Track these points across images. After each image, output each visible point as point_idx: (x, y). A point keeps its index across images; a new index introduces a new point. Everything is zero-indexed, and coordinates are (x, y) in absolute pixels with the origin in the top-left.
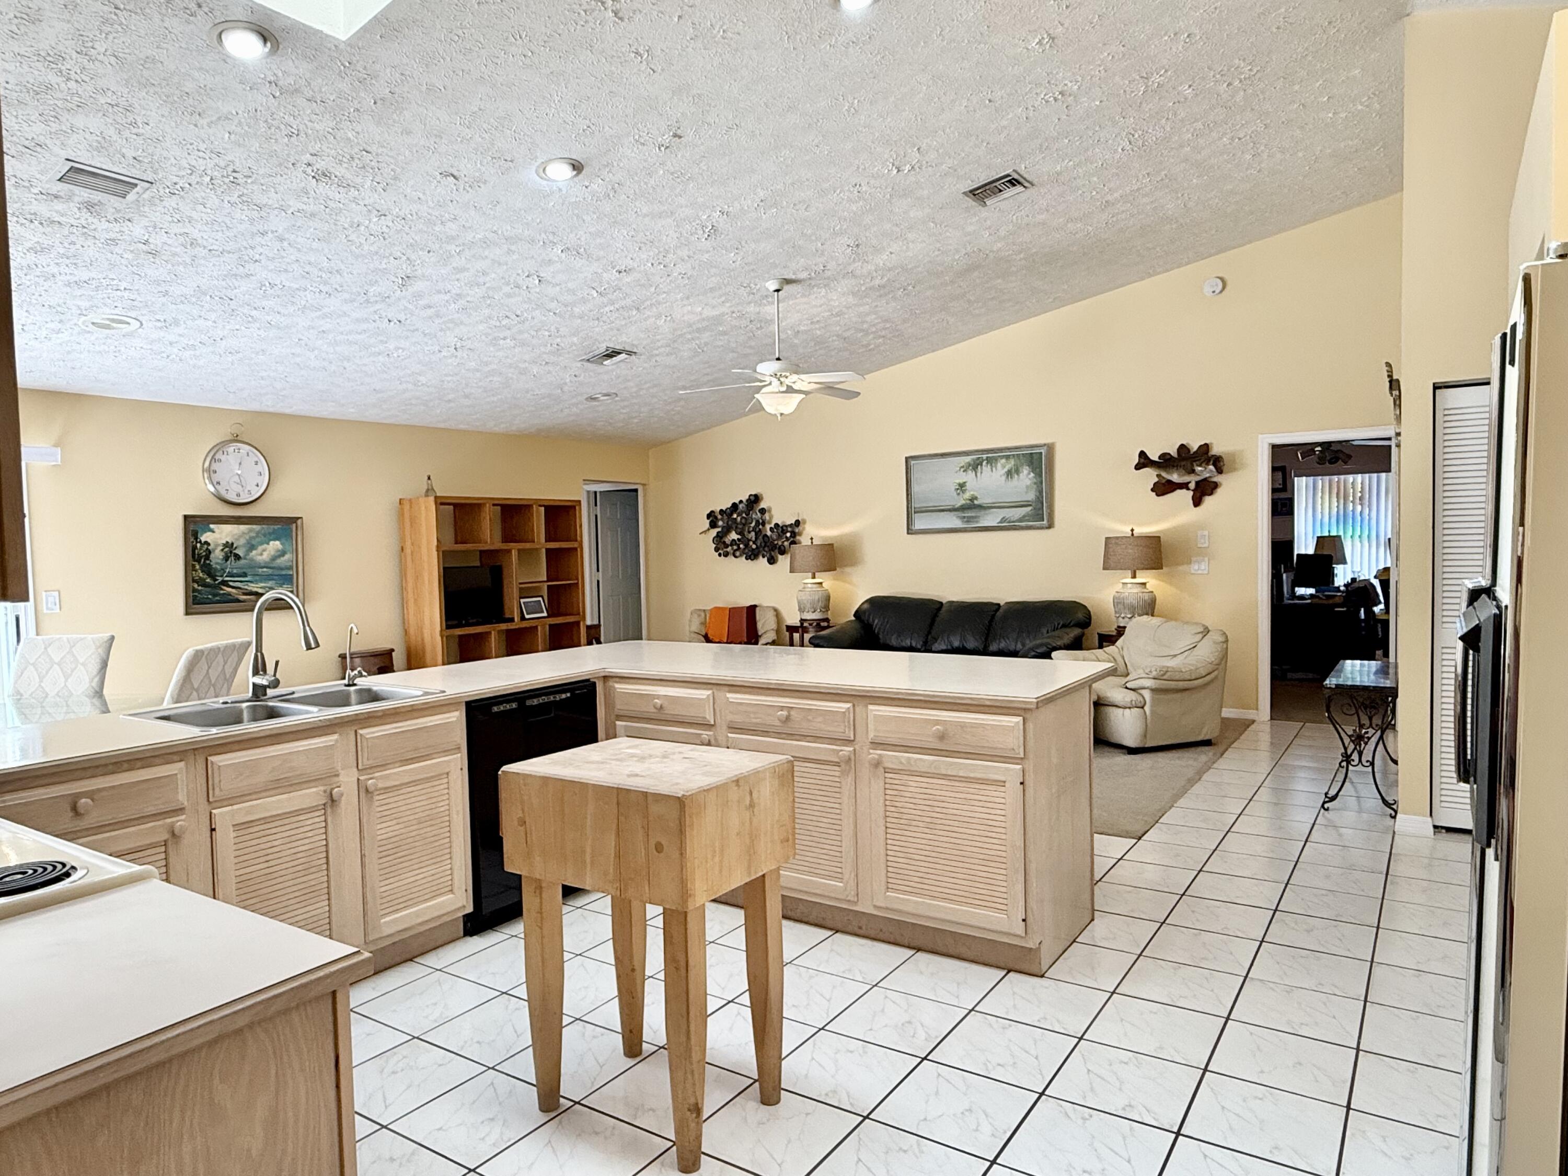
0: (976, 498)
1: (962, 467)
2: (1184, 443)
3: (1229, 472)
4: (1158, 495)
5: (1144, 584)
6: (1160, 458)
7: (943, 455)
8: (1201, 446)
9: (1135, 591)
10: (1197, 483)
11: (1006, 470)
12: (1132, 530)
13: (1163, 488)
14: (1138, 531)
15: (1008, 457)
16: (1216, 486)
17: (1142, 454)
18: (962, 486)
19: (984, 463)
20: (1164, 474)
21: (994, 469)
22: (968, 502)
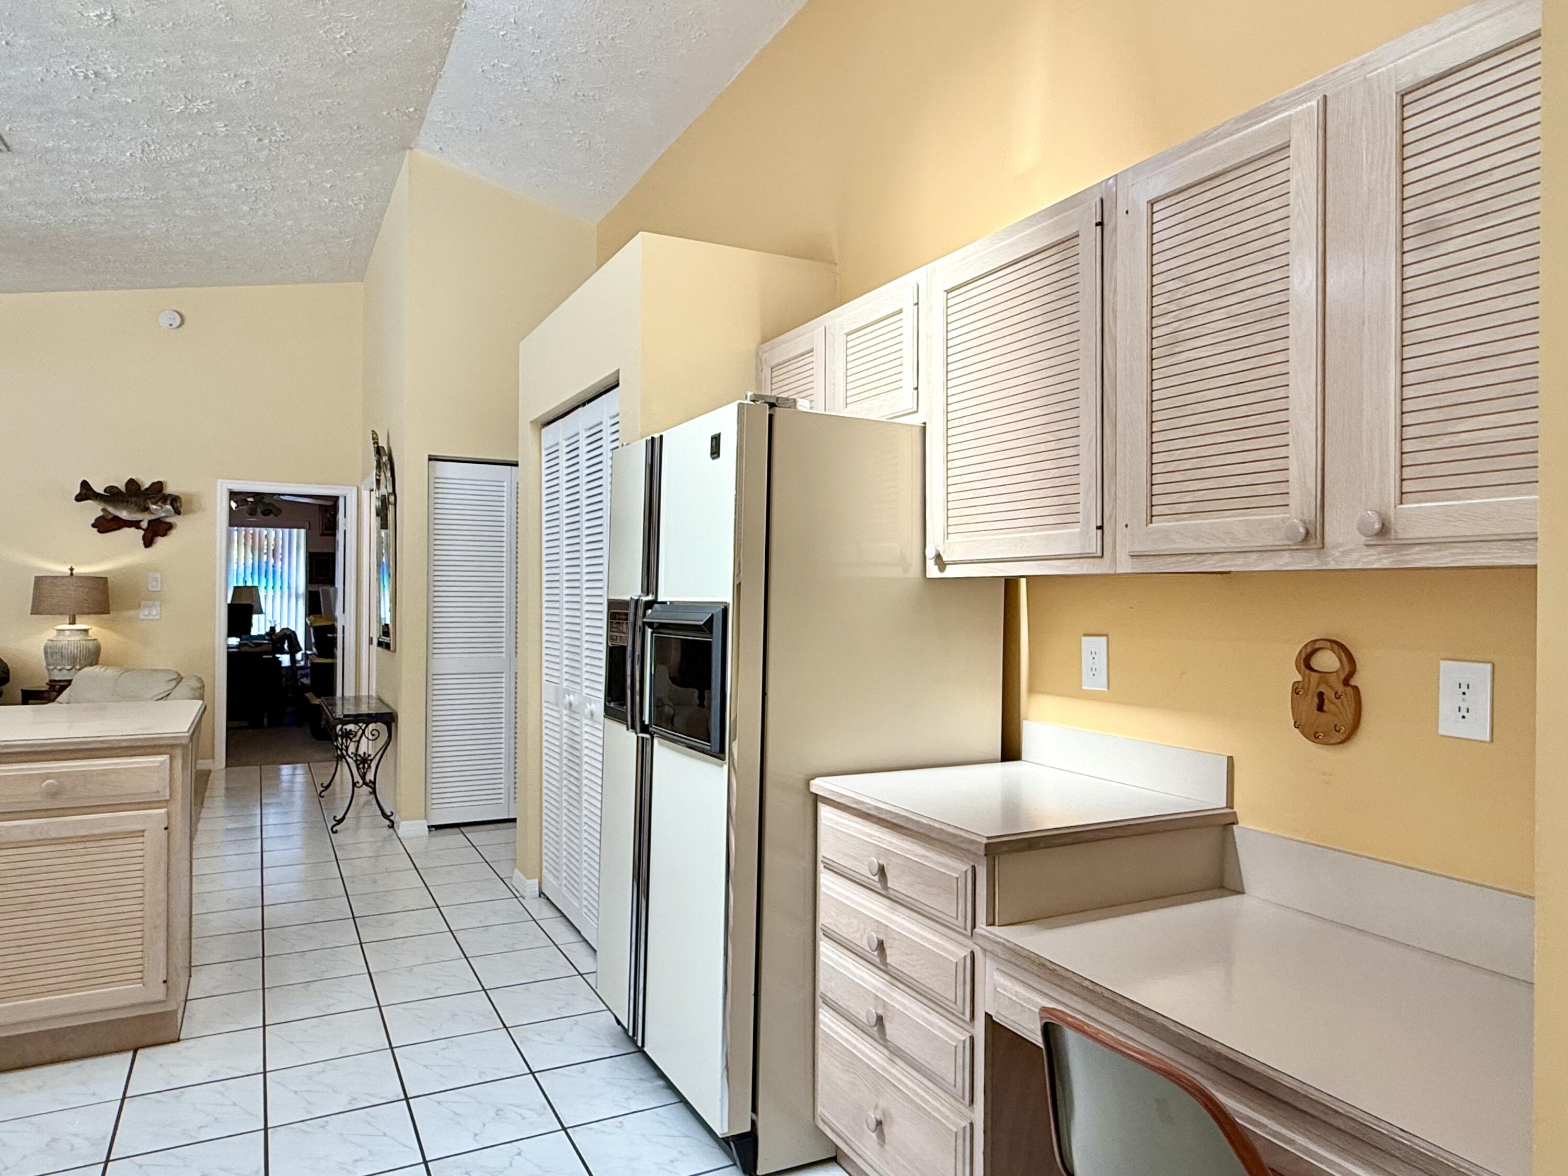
2: (133, 477)
3: (186, 513)
4: (100, 531)
5: (86, 631)
6: (105, 491)
8: (153, 484)
9: (77, 638)
10: (150, 522)
12: (72, 569)
13: (105, 525)
14: (79, 570)
16: (170, 527)
17: (85, 485)
20: (110, 509)
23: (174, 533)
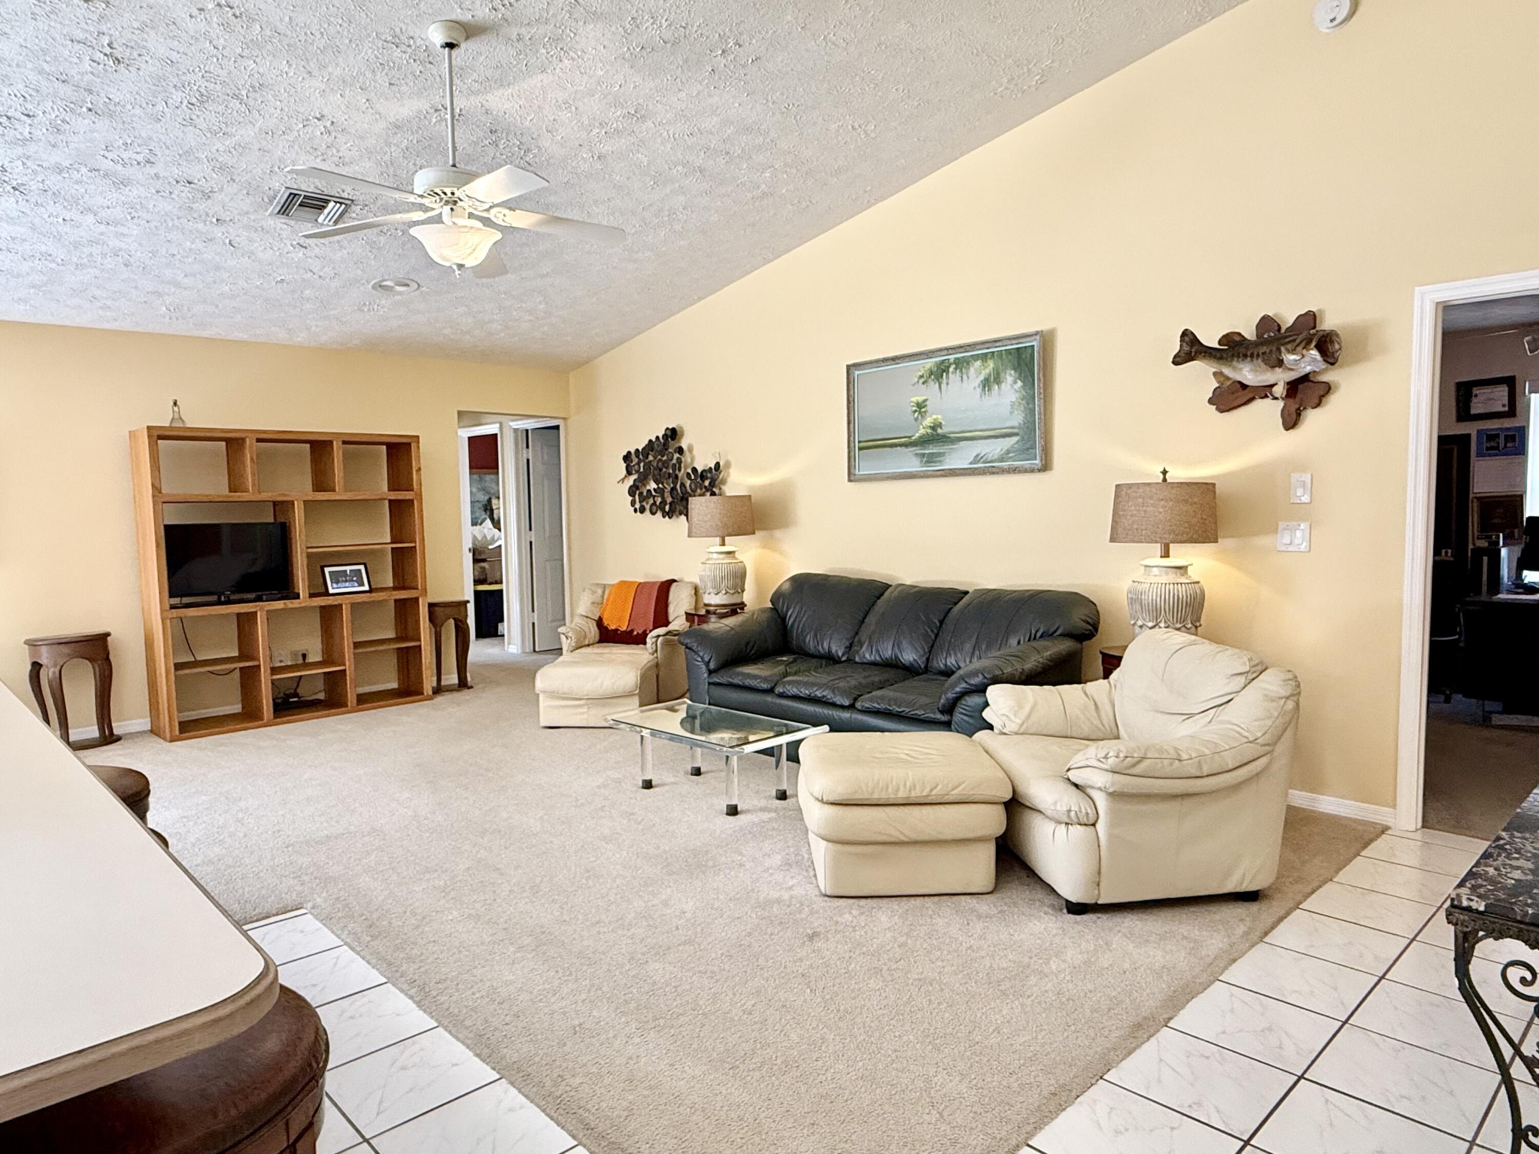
0: (940, 425)
1: (922, 377)
3: (1351, 363)
4: (1222, 411)
5: (1184, 568)
6: (1220, 343)
7: (895, 359)
8: (1300, 317)
9: (1164, 579)
10: (1290, 385)
11: (982, 377)
12: (1165, 472)
13: (1229, 398)
14: (1177, 474)
15: (984, 357)
16: (1328, 389)
17: (1188, 338)
18: (920, 406)
19: (951, 369)
21: (965, 377)
22: (929, 431)
23: (1334, 401)
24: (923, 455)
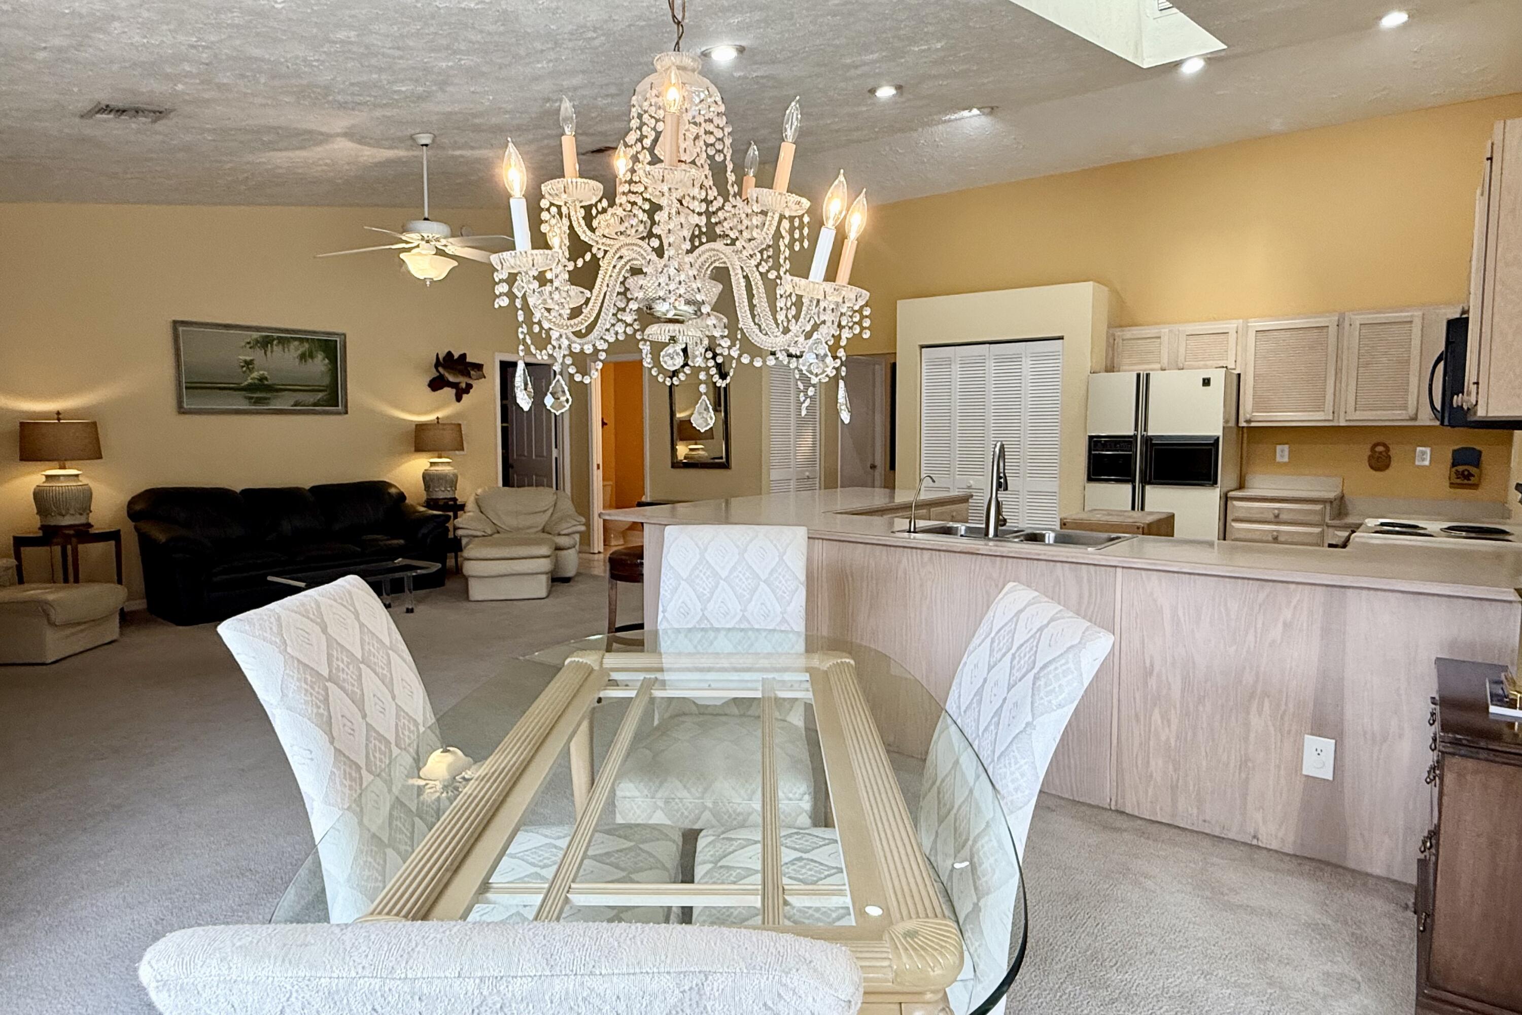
0: (266, 379)
1: (249, 343)
2: (451, 350)
4: (431, 389)
6: (443, 360)
7: (226, 326)
8: (461, 355)
10: (466, 384)
11: (299, 352)
13: (437, 384)
15: (301, 340)
16: (471, 388)
18: (248, 363)
19: (275, 342)
20: (446, 374)
21: (286, 350)
22: (256, 381)
24: (251, 398)
